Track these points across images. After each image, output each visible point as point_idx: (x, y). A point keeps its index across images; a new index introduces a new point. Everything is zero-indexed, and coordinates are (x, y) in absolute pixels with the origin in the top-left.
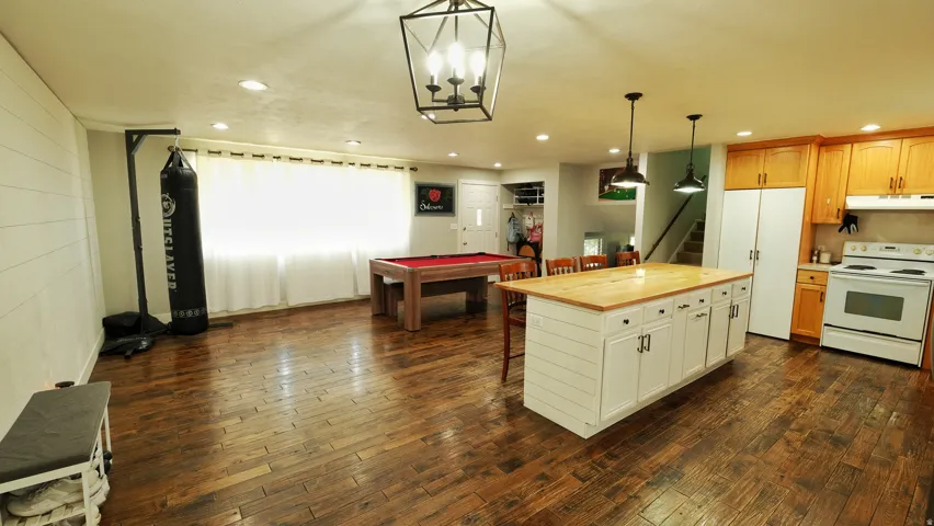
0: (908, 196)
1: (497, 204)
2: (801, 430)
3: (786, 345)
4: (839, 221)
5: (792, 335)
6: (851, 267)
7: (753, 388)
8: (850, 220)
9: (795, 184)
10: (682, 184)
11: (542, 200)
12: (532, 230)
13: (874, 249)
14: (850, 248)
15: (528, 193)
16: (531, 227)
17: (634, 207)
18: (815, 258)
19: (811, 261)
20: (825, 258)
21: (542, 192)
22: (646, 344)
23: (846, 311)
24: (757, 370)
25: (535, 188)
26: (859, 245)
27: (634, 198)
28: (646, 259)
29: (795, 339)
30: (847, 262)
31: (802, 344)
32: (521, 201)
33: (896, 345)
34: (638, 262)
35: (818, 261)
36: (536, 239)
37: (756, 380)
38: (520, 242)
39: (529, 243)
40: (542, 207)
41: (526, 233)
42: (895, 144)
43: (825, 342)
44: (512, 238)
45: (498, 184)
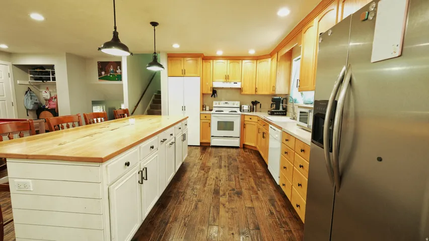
0: (230, 82)
1: (10, 80)
2: (224, 194)
3: (199, 148)
4: (211, 93)
5: (201, 143)
6: (216, 111)
7: (197, 176)
8: (214, 92)
9: (196, 75)
10: (151, 64)
11: (54, 79)
12: (49, 101)
13: (222, 104)
14: (215, 104)
15: (41, 73)
16: (49, 98)
17: (122, 85)
18: (204, 109)
19: (203, 110)
20: (208, 108)
21: (53, 73)
22: (144, 175)
23: (218, 129)
24: (195, 165)
25: (47, 70)
26: (217, 102)
27: (121, 80)
28: (132, 114)
29: (202, 145)
30: (215, 109)
31: (205, 146)
32: (36, 79)
33: (233, 140)
34: (128, 116)
35: (205, 110)
36: (53, 106)
37: (196, 171)
38: (39, 109)
39: (47, 110)
40: (55, 84)
41: (44, 103)
42: (225, 61)
43: (213, 144)
44: (30, 106)
45: (10, 64)
